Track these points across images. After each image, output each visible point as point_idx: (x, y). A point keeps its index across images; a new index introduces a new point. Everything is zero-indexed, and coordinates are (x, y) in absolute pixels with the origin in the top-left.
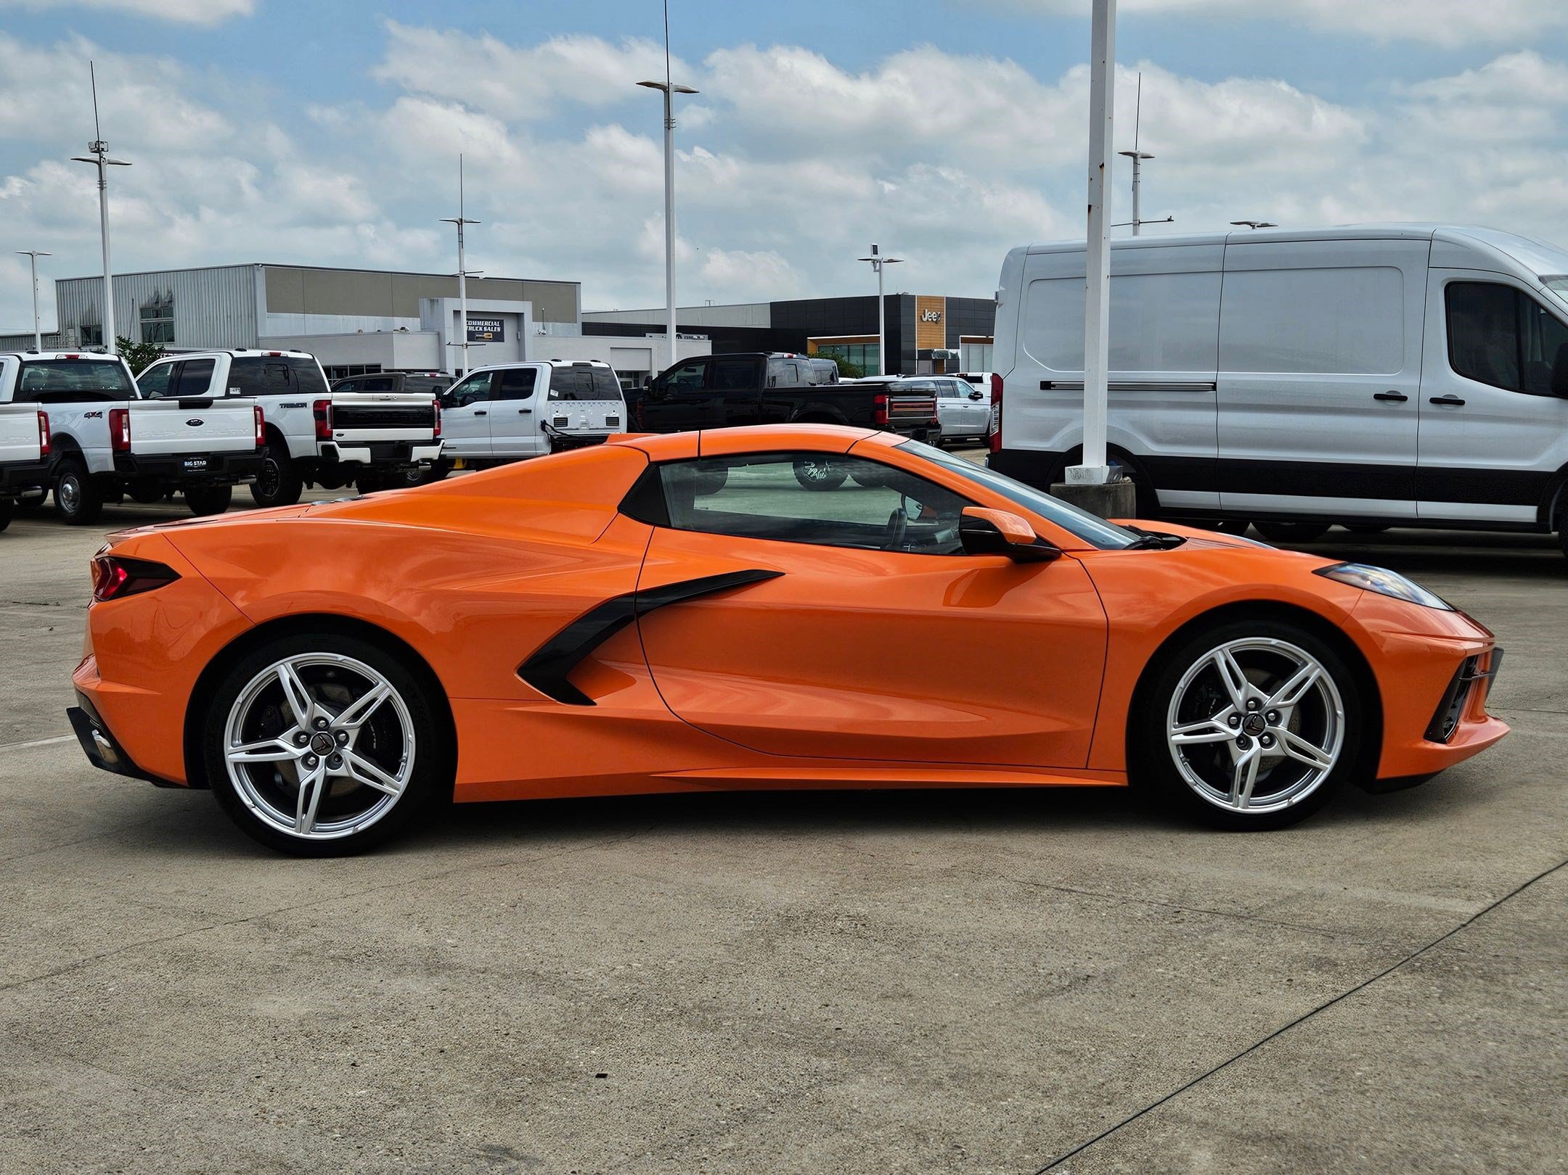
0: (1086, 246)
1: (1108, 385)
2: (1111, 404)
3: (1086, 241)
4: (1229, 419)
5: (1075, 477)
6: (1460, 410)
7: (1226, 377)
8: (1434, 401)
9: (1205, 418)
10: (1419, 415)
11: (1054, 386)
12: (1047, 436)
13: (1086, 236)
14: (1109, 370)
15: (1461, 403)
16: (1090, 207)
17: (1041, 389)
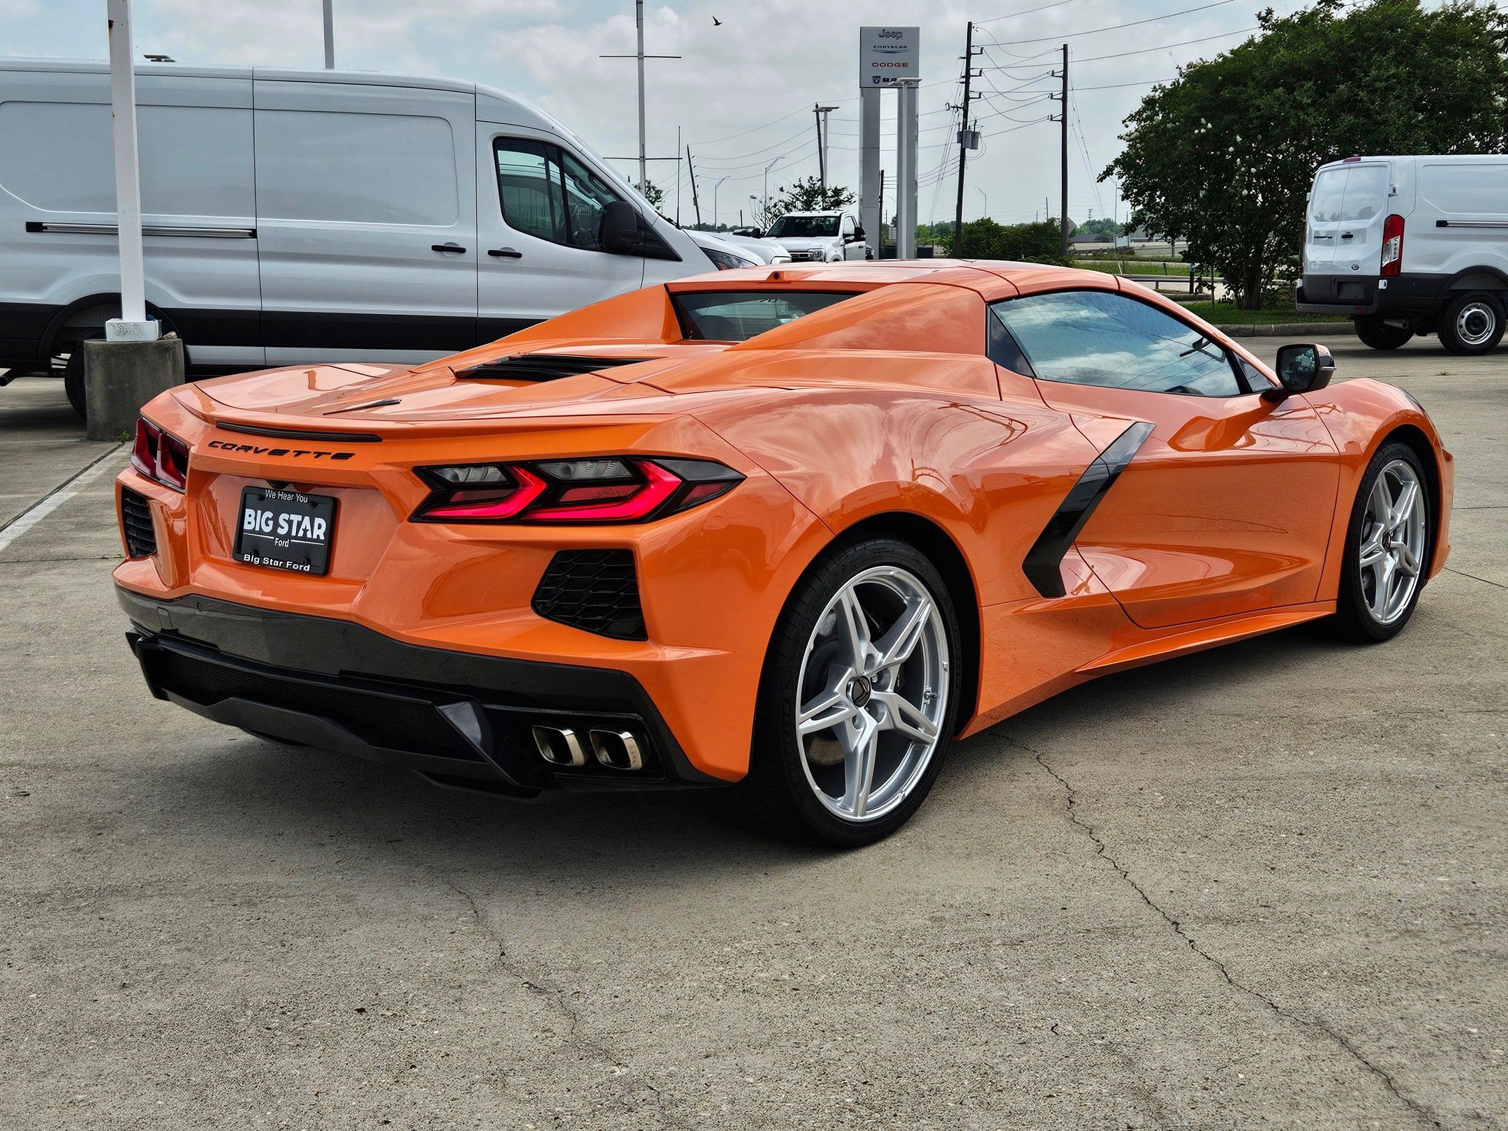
0: (109, 69)
1: (143, 230)
2: (147, 251)
3: (109, 63)
4: (272, 268)
5: (119, 334)
6: (517, 262)
7: (265, 223)
8: (492, 253)
9: (246, 268)
10: (477, 267)
11: (46, 228)
12: (38, 286)
13: (109, 58)
14: (142, 213)
15: (518, 256)
16: (111, 23)
17: (27, 231)
